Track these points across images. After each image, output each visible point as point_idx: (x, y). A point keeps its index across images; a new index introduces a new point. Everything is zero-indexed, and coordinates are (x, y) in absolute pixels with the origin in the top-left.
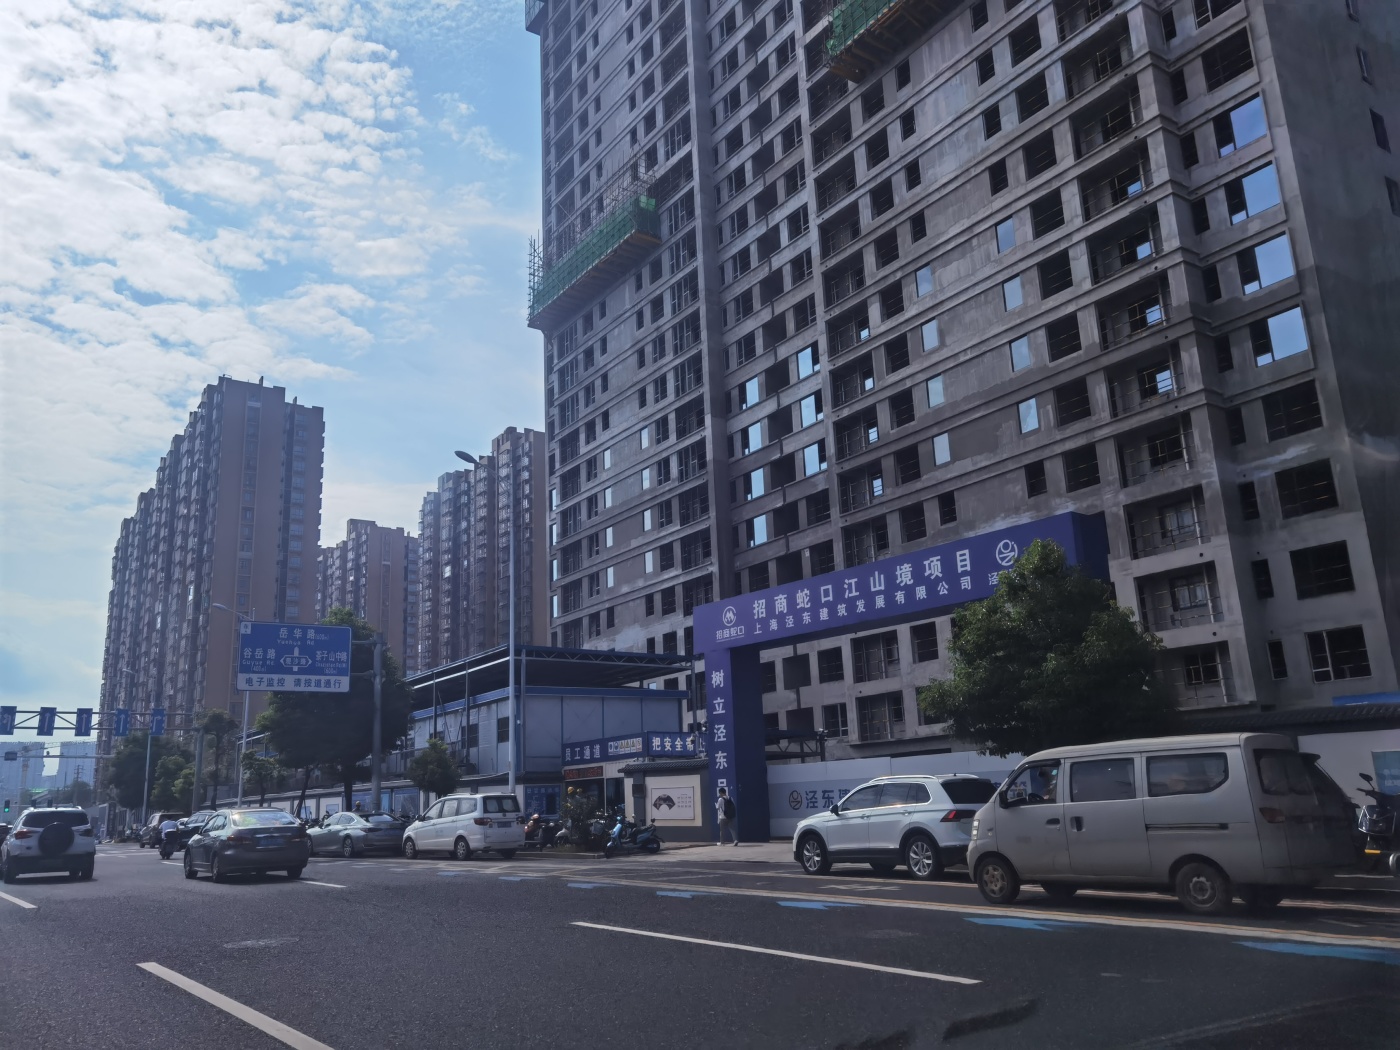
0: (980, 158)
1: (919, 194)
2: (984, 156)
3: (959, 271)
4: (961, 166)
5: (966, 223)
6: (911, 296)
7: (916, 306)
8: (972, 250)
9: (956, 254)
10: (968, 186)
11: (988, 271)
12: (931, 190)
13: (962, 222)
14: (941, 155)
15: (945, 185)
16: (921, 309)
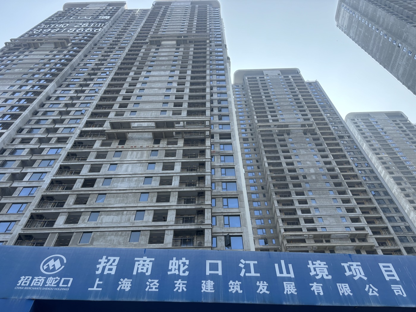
0: (139, 188)
1: (107, 188)
2: (141, 188)
3: (113, 220)
4: (129, 187)
5: (124, 205)
6: (84, 220)
7: (85, 224)
8: (123, 215)
9: (114, 213)
10: (130, 194)
11: (127, 225)
12: (113, 189)
13: (122, 204)
14: (123, 181)
15: (120, 190)
16: (87, 226)
